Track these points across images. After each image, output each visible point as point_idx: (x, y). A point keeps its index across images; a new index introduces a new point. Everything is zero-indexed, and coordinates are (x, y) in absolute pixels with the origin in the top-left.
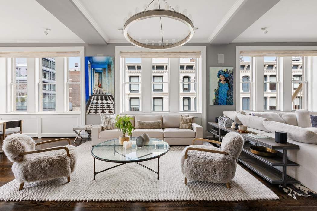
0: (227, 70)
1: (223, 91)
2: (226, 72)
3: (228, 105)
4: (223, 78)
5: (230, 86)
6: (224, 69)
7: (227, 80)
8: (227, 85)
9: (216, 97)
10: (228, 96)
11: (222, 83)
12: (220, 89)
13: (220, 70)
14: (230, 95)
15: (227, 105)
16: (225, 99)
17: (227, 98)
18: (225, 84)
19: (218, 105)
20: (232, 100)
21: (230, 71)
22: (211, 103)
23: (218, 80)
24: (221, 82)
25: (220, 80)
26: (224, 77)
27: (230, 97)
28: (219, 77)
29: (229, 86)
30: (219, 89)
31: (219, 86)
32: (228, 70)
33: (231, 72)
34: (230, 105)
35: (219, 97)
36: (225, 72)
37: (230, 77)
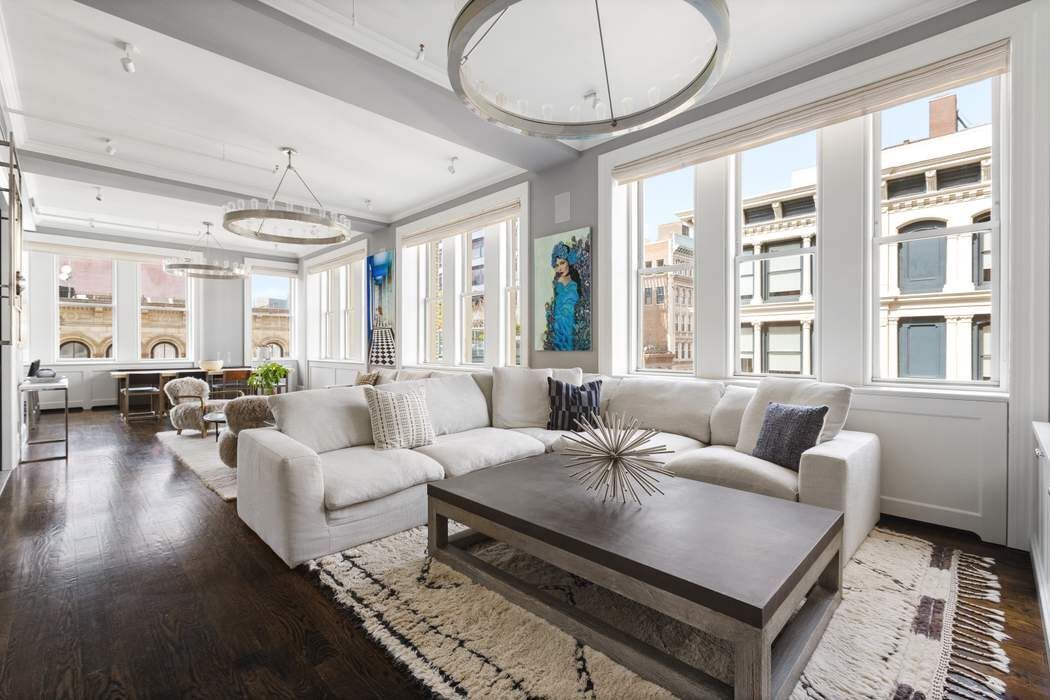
0: (574, 239)
1: (565, 306)
2: (571, 246)
3: (579, 349)
4: (563, 268)
5: (583, 290)
6: (566, 238)
7: (573, 273)
8: (575, 288)
9: (548, 325)
10: (576, 321)
11: (562, 284)
12: (558, 302)
13: (557, 243)
14: (583, 319)
15: (574, 350)
16: (568, 332)
17: (574, 329)
18: (569, 285)
19: (553, 349)
20: (588, 334)
21: (580, 241)
22: (539, 346)
23: (553, 273)
24: (561, 280)
25: (559, 275)
26: (565, 265)
27: (581, 324)
28: (555, 265)
29: (579, 292)
30: (554, 302)
31: (556, 294)
32: (577, 239)
33: (584, 246)
34: (584, 350)
35: (556, 326)
36: (568, 248)
37: (582, 262)
